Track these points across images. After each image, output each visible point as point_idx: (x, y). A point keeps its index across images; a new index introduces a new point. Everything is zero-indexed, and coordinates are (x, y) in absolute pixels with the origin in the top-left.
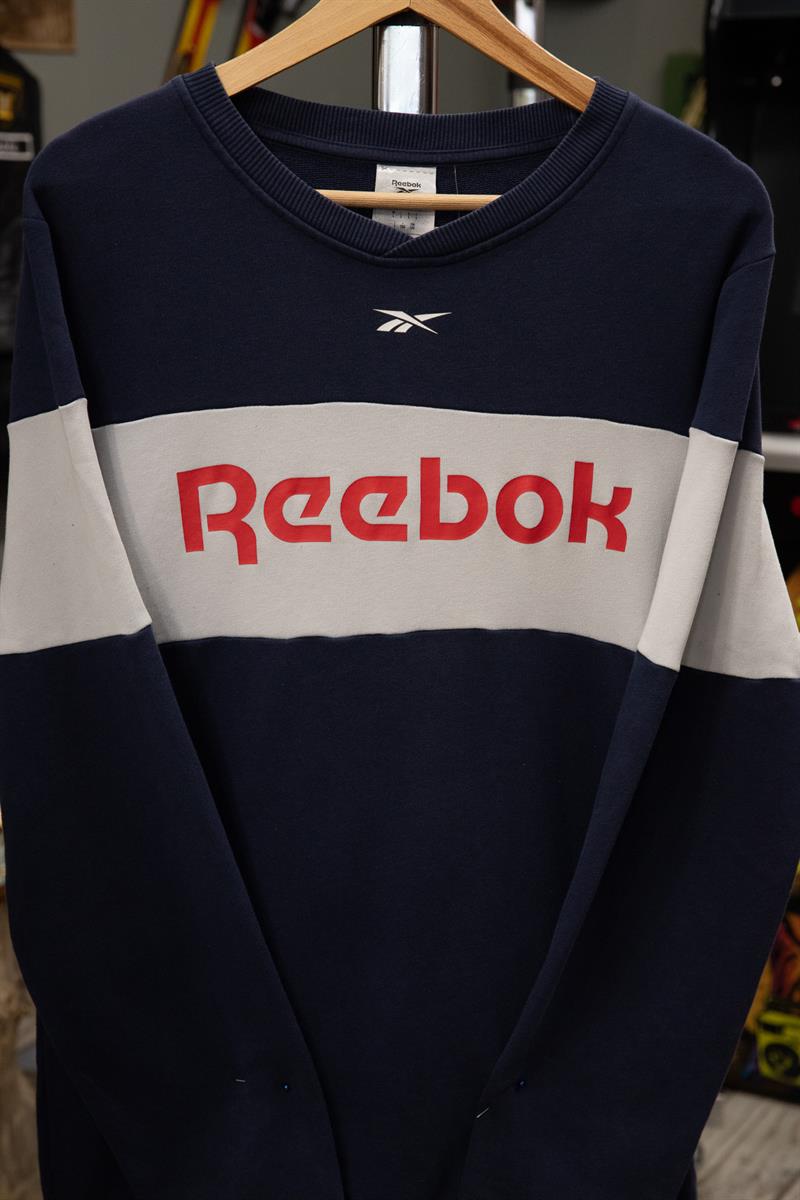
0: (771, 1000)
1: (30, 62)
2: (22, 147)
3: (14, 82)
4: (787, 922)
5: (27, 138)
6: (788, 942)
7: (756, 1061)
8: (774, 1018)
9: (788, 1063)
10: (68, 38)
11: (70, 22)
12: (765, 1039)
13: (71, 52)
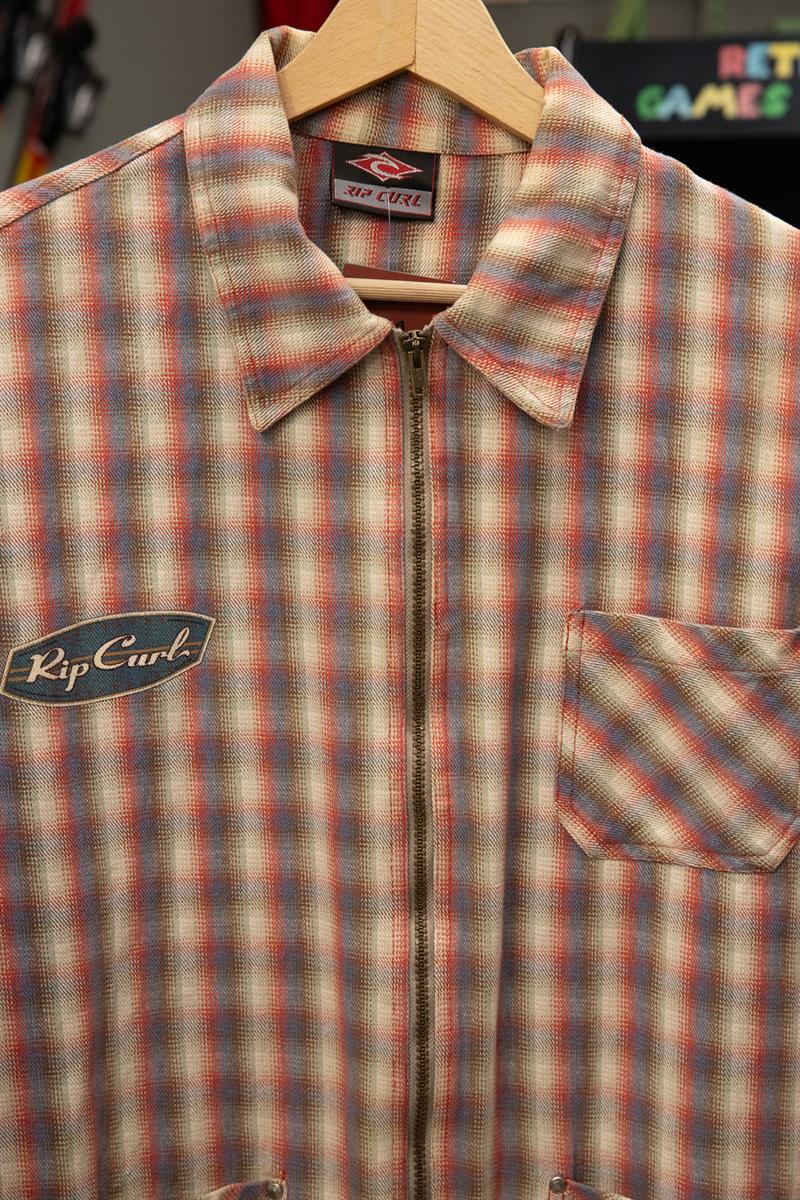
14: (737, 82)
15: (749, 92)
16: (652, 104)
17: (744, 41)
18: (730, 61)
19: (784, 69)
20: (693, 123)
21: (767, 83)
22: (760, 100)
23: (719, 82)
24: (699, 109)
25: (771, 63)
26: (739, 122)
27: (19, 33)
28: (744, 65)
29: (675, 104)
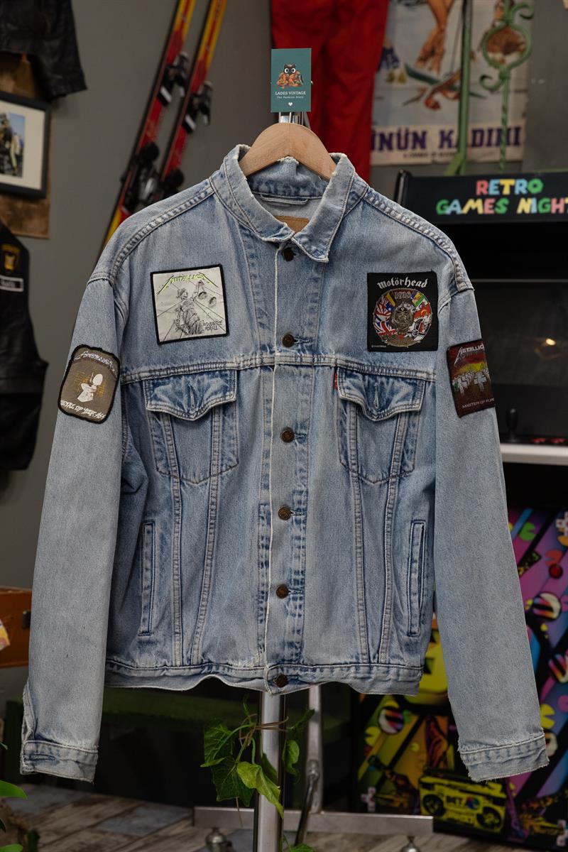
0: (426, 768)
1: (24, 241)
2: (18, 285)
3: (16, 251)
4: (436, 721)
5: (21, 280)
6: (436, 733)
7: (419, 807)
8: (428, 780)
9: (436, 807)
10: (46, 231)
11: (47, 222)
12: (424, 793)
13: (47, 239)
14: (484, 197)
15: (488, 201)
16: (442, 208)
17: (488, 178)
18: (481, 188)
19: (506, 191)
20: (462, 215)
21: (498, 198)
22: (494, 205)
23: (475, 198)
24: (465, 210)
25: (501, 188)
26: (484, 216)
27: (142, 178)
28: (488, 190)
29: (454, 207)
